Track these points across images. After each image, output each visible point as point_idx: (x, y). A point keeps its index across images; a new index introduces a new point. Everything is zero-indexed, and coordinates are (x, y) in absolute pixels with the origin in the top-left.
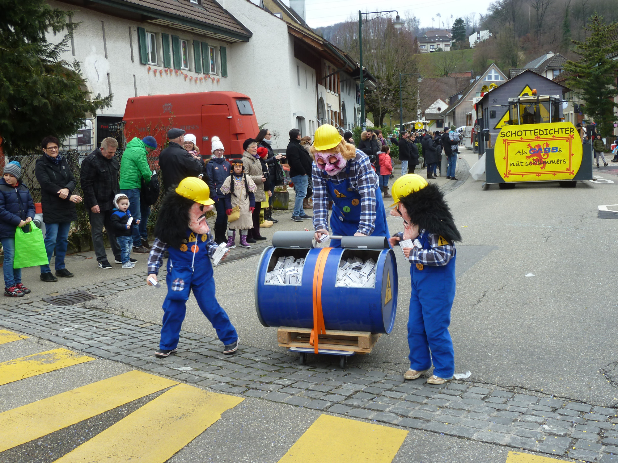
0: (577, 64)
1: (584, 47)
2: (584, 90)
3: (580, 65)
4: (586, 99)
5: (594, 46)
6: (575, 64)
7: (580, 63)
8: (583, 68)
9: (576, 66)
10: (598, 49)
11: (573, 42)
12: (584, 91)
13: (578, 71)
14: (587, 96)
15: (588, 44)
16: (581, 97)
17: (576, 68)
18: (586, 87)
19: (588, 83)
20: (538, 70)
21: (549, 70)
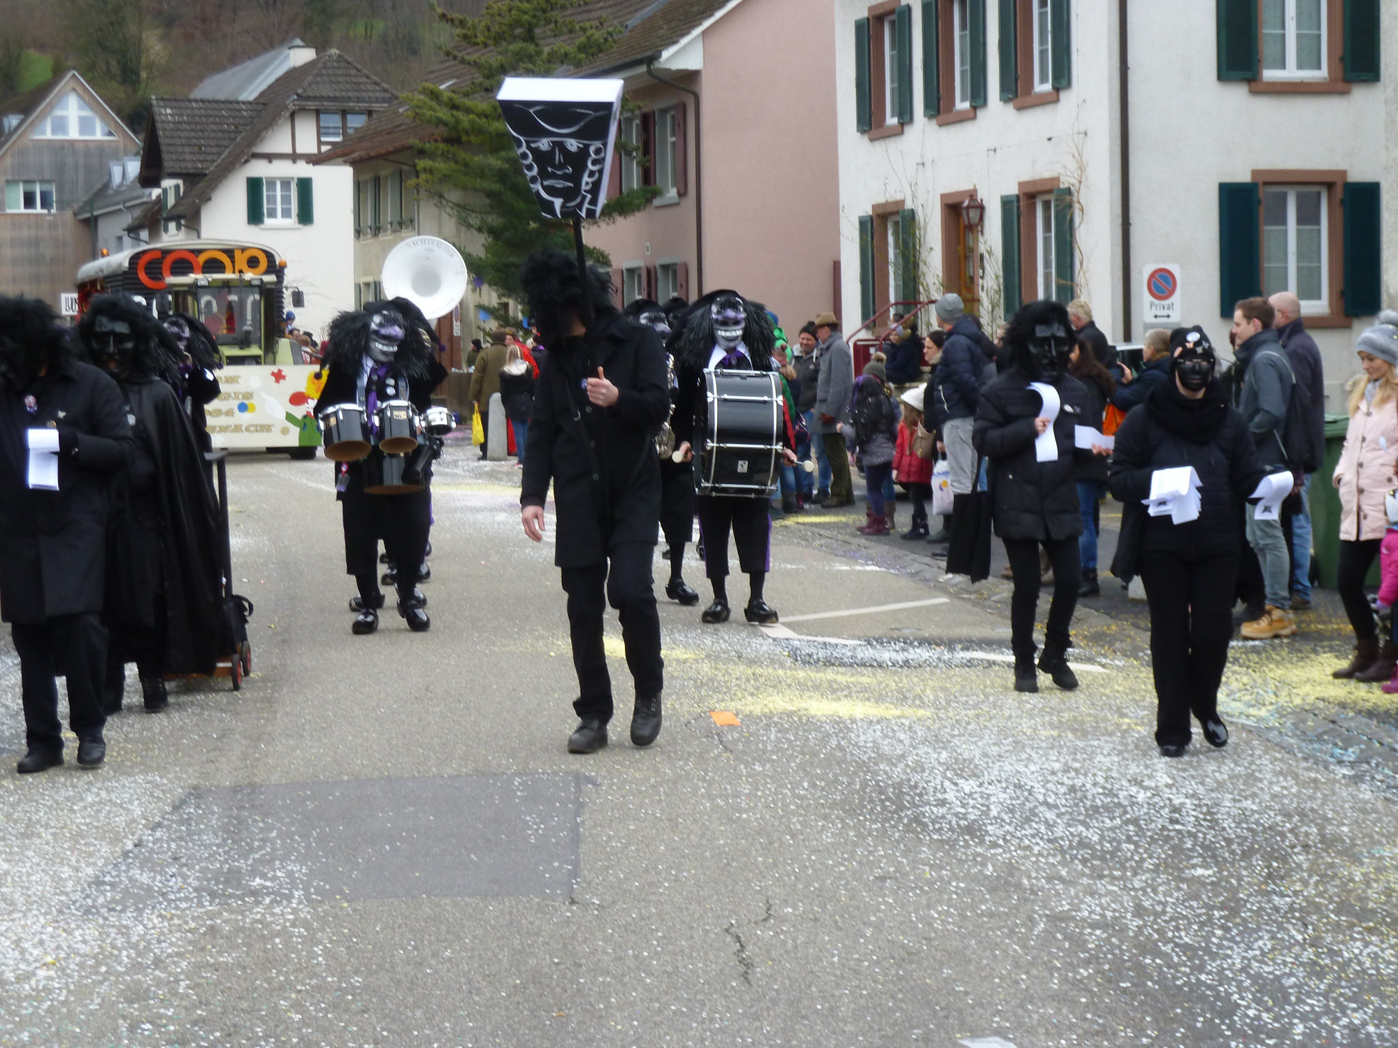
0: (459, 100)
1: (480, 39)
2: (490, 194)
3: (468, 102)
4: (493, 232)
5: (515, 38)
6: (451, 99)
7: (467, 95)
8: (479, 115)
9: (455, 107)
10: (531, 48)
11: (443, 16)
12: (487, 201)
13: (466, 125)
14: (494, 220)
15: (495, 28)
16: (474, 220)
17: (455, 112)
18: (496, 187)
19: (500, 170)
20: (259, 107)
21: (303, 110)
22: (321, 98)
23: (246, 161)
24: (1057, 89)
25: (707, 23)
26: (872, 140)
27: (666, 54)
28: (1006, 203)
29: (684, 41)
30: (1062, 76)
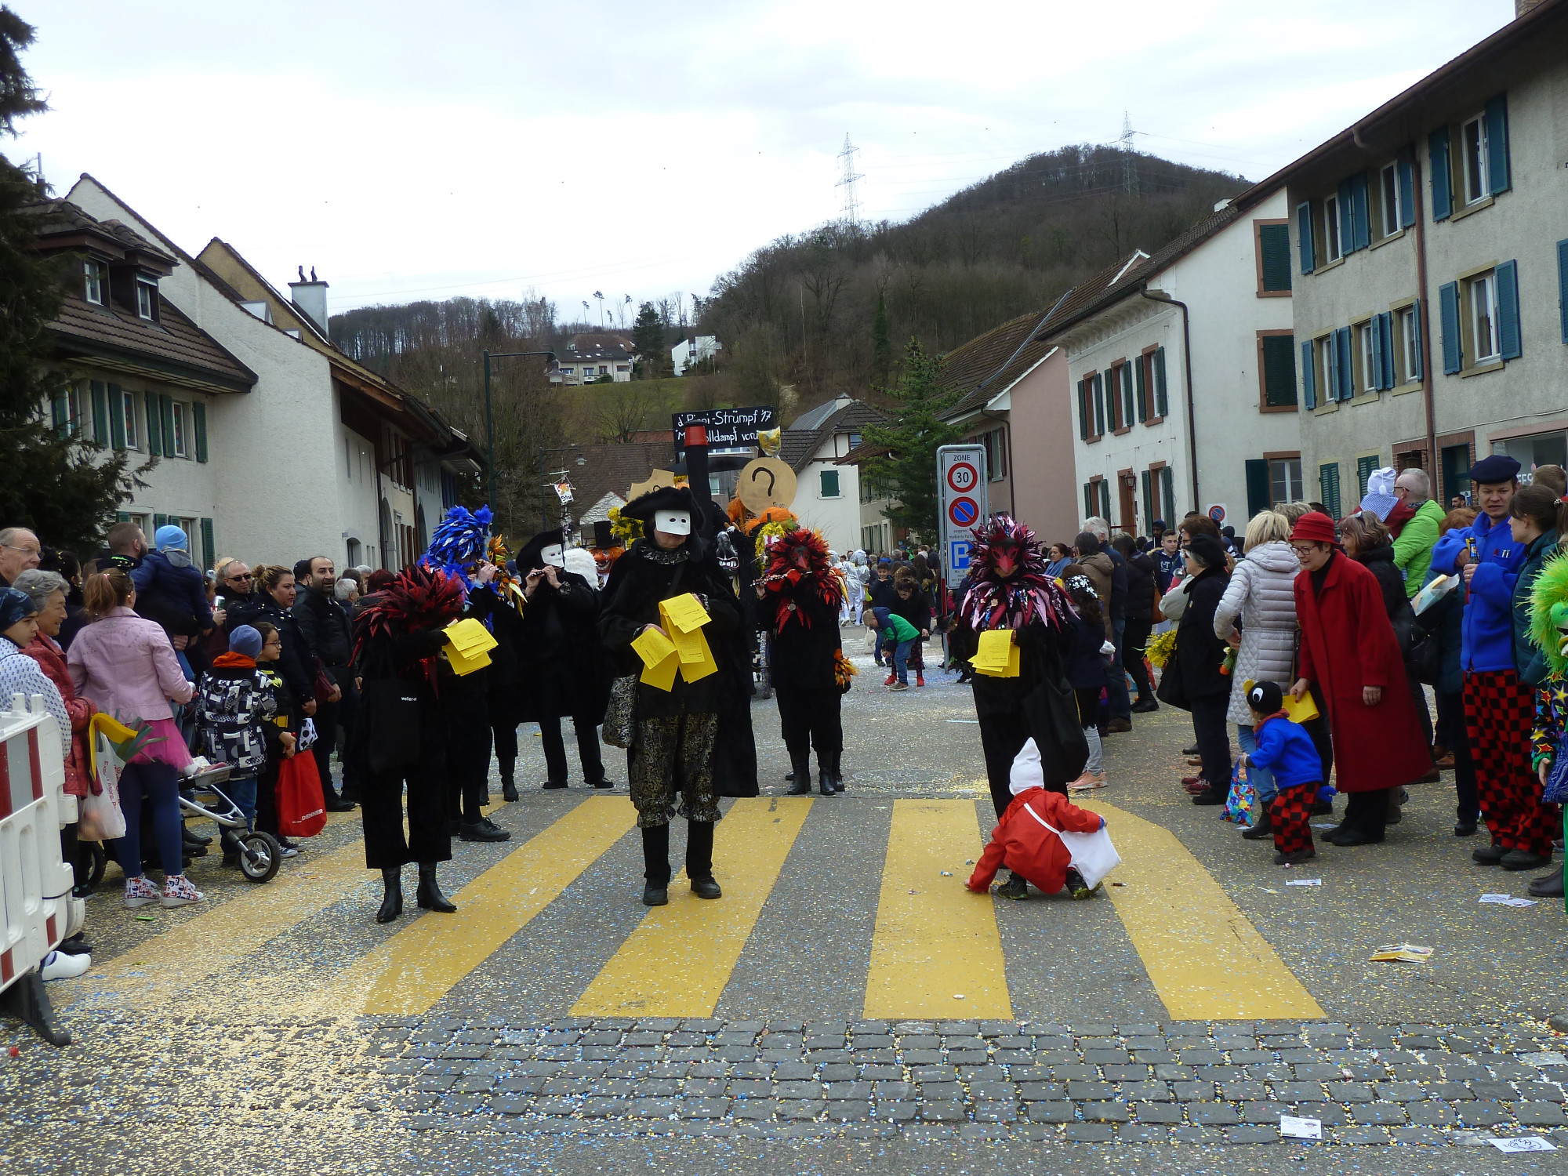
2: (899, 481)
4: (903, 499)
10: (921, 403)
12: (899, 485)
16: (897, 495)
18: (902, 477)
19: (906, 466)
20: (819, 433)
21: (841, 433)
22: (851, 427)
23: (811, 463)
24: (1162, 416)
25: (1011, 386)
26: (1088, 444)
27: (990, 403)
28: (1144, 474)
29: (999, 396)
30: (1164, 410)
